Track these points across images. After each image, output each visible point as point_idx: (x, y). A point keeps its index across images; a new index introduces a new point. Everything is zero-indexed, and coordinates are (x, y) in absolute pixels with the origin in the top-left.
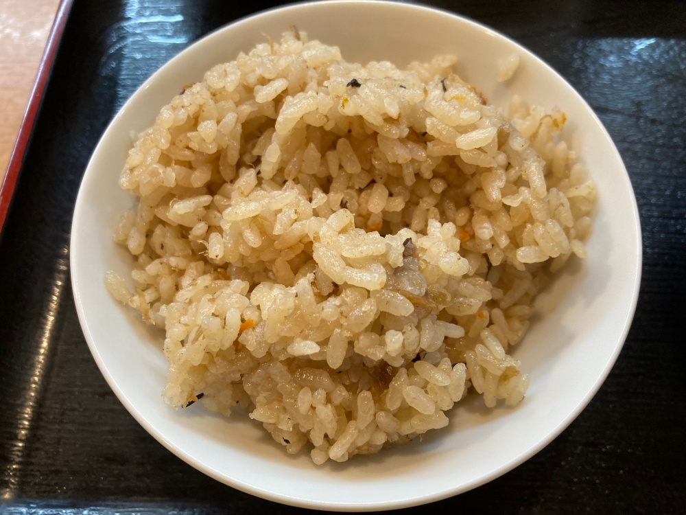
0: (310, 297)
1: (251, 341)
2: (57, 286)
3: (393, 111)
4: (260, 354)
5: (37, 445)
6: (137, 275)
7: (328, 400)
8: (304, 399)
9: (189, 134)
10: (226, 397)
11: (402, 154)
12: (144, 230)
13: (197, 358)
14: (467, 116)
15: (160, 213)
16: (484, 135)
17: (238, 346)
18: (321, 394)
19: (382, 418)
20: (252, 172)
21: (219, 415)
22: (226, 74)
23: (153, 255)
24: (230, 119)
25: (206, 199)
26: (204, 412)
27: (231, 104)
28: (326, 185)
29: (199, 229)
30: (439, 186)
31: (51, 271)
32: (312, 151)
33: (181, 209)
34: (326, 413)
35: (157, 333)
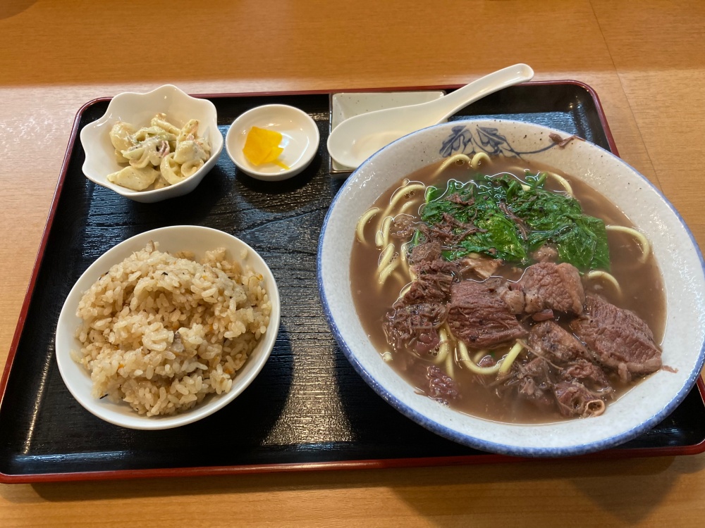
0: (140, 355)
1: (122, 372)
2: (48, 358)
3: (177, 285)
4: (126, 376)
5: (40, 431)
6: (83, 350)
7: (150, 392)
8: (141, 392)
9: (103, 296)
10: (116, 394)
11: (182, 299)
12: (87, 332)
13: (103, 379)
14: (207, 284)
15: (92, 325)
16: (213, 291)
17: (118, 374)
18: (148, 390)
19: (169, 396)
20: (127, 308)
21: (115, 403)
22: (117, 270)
23: (90, 342)
24: (118, 289)
25: (109, 319)
26: (108, 402)
27: (119, 282)
28: (157, 311)
29: (107, 331)
30: (200, 309)
31: (46, 351)
32: (150, 300)
33: (99, 324)
34: (149, 396)
35: (90, 372)
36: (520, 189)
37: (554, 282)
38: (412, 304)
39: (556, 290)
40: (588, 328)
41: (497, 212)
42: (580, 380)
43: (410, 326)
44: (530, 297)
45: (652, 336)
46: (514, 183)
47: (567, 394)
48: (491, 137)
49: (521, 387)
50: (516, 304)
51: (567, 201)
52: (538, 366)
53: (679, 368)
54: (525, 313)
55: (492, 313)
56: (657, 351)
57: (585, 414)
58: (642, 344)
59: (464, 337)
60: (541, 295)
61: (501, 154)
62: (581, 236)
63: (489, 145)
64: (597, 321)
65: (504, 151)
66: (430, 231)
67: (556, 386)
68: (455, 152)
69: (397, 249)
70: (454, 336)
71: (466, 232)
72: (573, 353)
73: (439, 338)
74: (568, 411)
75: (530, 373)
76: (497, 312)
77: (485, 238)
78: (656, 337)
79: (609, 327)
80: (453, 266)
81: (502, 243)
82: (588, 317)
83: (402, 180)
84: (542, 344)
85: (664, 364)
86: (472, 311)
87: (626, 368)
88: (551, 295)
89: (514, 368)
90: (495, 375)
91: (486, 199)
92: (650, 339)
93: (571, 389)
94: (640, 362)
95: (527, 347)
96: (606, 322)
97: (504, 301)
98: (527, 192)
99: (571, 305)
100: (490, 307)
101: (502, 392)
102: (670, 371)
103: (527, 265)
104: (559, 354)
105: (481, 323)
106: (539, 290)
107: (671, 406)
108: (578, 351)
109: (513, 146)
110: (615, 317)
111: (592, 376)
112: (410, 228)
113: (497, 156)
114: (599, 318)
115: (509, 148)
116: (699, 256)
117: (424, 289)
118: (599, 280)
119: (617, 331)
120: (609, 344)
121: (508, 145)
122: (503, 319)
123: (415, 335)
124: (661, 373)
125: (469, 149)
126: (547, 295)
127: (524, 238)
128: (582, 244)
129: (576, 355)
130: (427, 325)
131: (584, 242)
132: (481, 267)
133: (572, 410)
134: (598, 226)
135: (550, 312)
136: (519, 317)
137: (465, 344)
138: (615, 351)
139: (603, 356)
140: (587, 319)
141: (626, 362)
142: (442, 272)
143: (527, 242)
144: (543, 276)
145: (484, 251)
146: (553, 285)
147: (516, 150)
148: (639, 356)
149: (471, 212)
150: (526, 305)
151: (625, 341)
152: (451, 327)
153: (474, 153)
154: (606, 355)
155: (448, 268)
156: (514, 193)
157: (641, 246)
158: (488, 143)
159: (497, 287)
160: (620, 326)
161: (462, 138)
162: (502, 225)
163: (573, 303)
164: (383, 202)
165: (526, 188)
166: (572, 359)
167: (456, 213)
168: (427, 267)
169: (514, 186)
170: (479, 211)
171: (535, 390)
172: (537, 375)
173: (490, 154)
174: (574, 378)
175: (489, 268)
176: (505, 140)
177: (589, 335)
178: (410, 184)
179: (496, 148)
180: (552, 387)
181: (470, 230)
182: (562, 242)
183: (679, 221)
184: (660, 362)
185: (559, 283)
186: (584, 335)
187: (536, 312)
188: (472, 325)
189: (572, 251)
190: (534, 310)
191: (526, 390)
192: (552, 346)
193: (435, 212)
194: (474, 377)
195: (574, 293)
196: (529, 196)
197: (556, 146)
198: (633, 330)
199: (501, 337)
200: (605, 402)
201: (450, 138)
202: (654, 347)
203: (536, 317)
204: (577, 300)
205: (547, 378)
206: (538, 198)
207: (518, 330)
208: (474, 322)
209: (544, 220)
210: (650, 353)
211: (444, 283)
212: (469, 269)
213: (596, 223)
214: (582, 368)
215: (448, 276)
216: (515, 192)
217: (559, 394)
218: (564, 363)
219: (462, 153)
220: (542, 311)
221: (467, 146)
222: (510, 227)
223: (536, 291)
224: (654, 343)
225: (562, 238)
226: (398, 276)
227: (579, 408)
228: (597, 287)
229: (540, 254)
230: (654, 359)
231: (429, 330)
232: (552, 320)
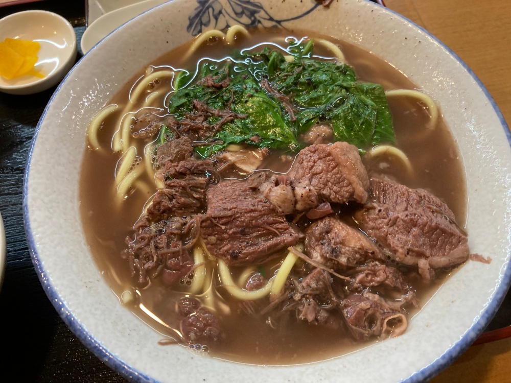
36: (283, 61)
37: (328, 168)
38: (157, 221)
39: (331, 178)
40: (376, 219)
41: (257, 91)
42: (374, 290)
43: (153, 251)
44: (300, 191)
45: (454, 218)
46: (275, 53)
47: (359, 313)
48: (245, 5)
49: (300, 312)
50: (284, 202)
51: (338, 68)
52: (318, 281)
53: (492, 257)
54: (296, 212)
55: (256, 218)
56: (463, 237)
57: (383, 335)
58: (443, 231)
59: (224, 255)
60: (314, 187)
61: (260, 26)
62: (357, 106)
63: (244, 16)
64: (387, 209)
65: (262, 20)
66: (178, 125)
67: (343, 303)
68: (206, 28)
69: (140, 153)
70: (212, 254)
71: (222, 120)
72: (361, 255)
73: (193, 261)
74: (362, 335)
75: (309, 292)
76: (262, 216)
77: (245, 125)
78: (458, 219)
79: (402, 215)
80: (208, 165)
81: (266, 128)
82: (375, 205)
83: (146, 68)
84: (321, 249)
85: (473, 252)
86: (230, 220)
87: (428, 266)
88: (325, 185)
89: (289, 287)
90: (267, 298)
91: (245, 78)
92: (452, 222)
93: (363, 305)
94: (444, 255)
95: (303, 256)
96: (398, 208)
97: (269, 200)
98: (291, 64)
99: (352, 194)
100: (252, 211)
101: (277, 320)
102: (481, 261)
103: (298, 150)
104: (343, 260)
105: (243, 233)
106: (310, 180)
107: (490, 312)
108: (366, 253)
109: (272, 13)
110: (408, 201)
111: (387, 282)
112: (155, 124)
113: (256, 28)
114: (389, 204)
115: (267, 17)
116: (496, 111)
117: (171, 200)
118: (384, 157)
119: (412, 220)
120: (404, 237)
121: (266, 12)
122: (269, 224)
123: (161, 261)
124: (470, 265)
125: (222, 23)
126: (322, 186)
127: (292, 118)
128: (359, 116)
129: (365, 256)
130: (175, 246)
131: (362, 113)
132: (244, 162)
133: (366, 333)
134: (377, 92)
135: (327, 207)
136: (290, 218)
137: (226, 263)
138: (412, 245)
139: (398, 254)
140: (374, 208)
141: (427, 257)
142: (193, 174)
143: (294, 123)
144: (315, 162)
145: (245, 140)
146: (327, 172)
147: (276, 18)
148: (442, 247)
149: (226, 96)
150: (296, 202)
151: (423, 231)
152: (207, 244)
153: (228, 26)
154: (402, 254)
155: (201, 168)
156: (275, 67)
157: (428, 109)
158: (243, 13)
159: (260, 183)
160: (414, 211)
161: (211, 10)
162: (265, 106)
163: (354, 192)
164: (122, 98)
165: (289, 59)
166: (360, 263)
167: (210, 99)
168: (172, 171)
169: (274, 59)
170: (235, 92)
171: (317, 313)
172: (318, 292)
173: (247, 26)
174: (365, 288)
175: (253, 160)
176: (262, 8)
177: (379, 229)
178: (156, 70)
179: (253, 18)
180: (338, 305)
181: (227, 116)
182: (337, 117)
183: (468, 74)
184: (467, 250)
185: (334, 168)
186: (373, 228)
187: (310, 209)
188: (233, 237)
189: (349, 126)
190: (308, 207)
191: (306, 315)
192: (333, 250)
193: (184, 100)
194: (240, 305)
195: (354, 178)
196: (293, 67)
197: (320, 7)
198: (430, 214)
199: (270, 248)
200: (407, 316)
201: (196, 12)
202: (457, 231)
203: (311, 215)
204: (358, 186)
205: (332, 294)
206: (304, 69)
207: (290, 234)
208: (234, 233)
209: (313, 94)
210: (454, 241)
211: (195, 188)
212: (229, 165)
213: (374, 89)
214: (374, 273)
215: (200, 178)
216: (277, 65)
217: (349, 313)
218: (350, 270)
219: (215, 28)
220: (317, 206)
221: (219, 20)
222: (274, 108)
223: (307, 182)
224: (457, 227)
225: (336, 111)
226: (142, 186)
227: (374, 329)
228: (383, 165)
229: (312, 134)
230: (461, 247)
231: (178, 252)
232: (330, 215)
